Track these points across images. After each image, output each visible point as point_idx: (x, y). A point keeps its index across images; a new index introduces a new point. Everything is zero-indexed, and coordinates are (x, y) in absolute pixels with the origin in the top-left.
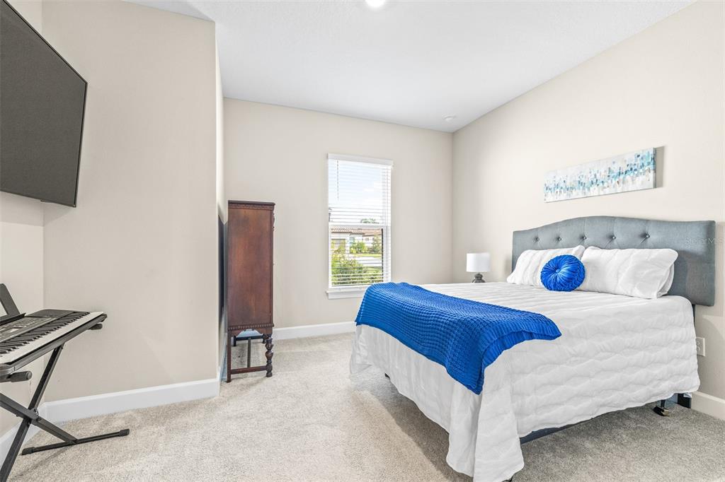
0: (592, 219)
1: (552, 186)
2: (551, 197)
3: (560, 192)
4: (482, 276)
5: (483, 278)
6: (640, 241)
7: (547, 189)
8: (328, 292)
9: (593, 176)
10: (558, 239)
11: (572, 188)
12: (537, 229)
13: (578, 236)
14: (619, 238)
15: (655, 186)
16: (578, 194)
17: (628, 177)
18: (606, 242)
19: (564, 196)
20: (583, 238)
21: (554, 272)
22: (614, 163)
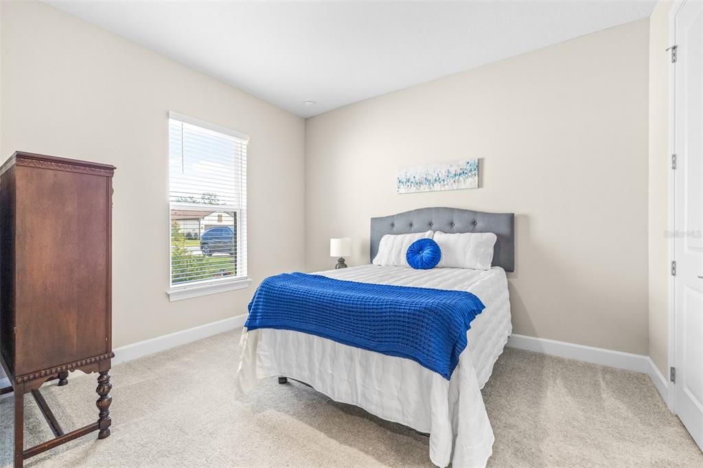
0: (437, 209)
1: (404, 180)
2: (403, 190)
3: (411, 185)
4: (344, 260)
5: (345, 262)
6: (472, 227)
7: (400, 182)
8: (169, 293)
9: (436, 175)
10: (411, 225)
11: (421, 183)
12: (393, 216)
13: (427, 223)
14: (457, 225)
15: (478, 187)
16: (425, 189)
17: (461, 178)
18: (448, 228)
19: (413, 189)
20: (430, 224)
21: (418, 253)
22: (451, 166)
